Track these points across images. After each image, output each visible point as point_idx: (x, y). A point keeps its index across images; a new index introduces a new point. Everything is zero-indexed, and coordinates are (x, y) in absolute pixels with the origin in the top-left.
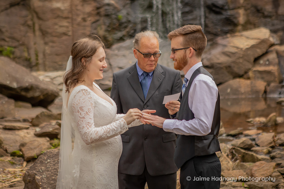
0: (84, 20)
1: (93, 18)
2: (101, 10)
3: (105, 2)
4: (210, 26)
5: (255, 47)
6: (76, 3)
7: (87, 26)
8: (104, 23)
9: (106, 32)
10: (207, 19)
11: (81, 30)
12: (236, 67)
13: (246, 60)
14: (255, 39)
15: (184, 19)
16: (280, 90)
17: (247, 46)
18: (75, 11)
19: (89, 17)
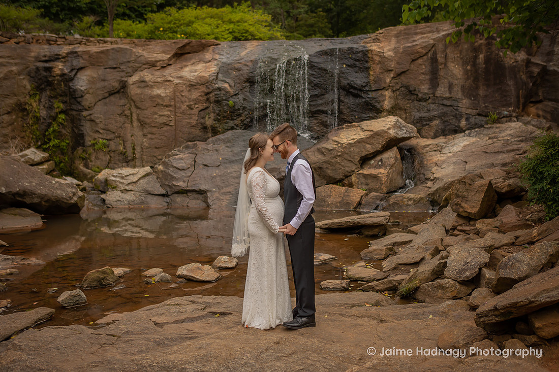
0: (190, 107)
1: (201, 104)
2: (211, 95)
3: (217, 86)
4: (345, 111)
5: (364, 142)
6: (181, 88)
7: (193, 114)
8: (214, 109)
9: (215, 121)
10: (341, 103)
11: (186, 119)
12: (330, 168)
13: (346, 159)
14: (368, 130)
15: (312, 103)
16: (378, 202)
17: (352, 140)
18: (180, 96)
19: (196, 104)
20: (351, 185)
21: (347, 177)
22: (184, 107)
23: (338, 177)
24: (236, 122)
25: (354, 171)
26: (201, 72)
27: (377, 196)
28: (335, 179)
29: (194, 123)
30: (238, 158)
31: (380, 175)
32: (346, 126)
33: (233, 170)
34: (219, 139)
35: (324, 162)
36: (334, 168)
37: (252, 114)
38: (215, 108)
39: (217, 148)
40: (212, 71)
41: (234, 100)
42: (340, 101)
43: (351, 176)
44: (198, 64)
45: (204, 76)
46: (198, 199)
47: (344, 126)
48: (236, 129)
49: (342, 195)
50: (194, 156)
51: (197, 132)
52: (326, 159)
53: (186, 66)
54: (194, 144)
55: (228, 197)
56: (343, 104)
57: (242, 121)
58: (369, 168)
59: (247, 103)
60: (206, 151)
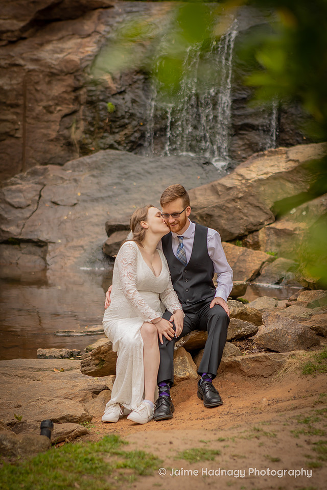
0: (48, 110)
1: (65, 106)
2: (82, 92)
3: (91, 77)
4: (287, 128)
5: (282, 177)
6: (36, 77)
7: (53, 121)
8: (84, 115)
9: (86, 133)
10: (282, 114)
11: (42, 128)
12: (226, 216)
13: (251, 204)
14: (293, 160)
15: (236, 112)
16: (284, 273)
17: (265, 174)
18: (33, 91)
19: (57, 105)
20: (256, 246)
21: (251, 232)
22: (39, 108)
23: (238, 231)
24: (118, 137)
25: (262, 224)
26: (69, 53)
27: (283, 264)
28: (232, 234)
29: (54, 135)
30: (106, 195)
31: (297, 232)
32: (269, 152)
33: (95, 212)
34: (82, 163)
35: (216, 206)
36: (231, 217)
37: (144, 125)
38: (87, 113)
39: (77, 178)
40: (87, 51)
41: (116, 101)
42: (280, 110)
43: (257, 231)
44: (70, 39)
45: (72, 61)
46: (34, 254)
47: (266, 152)
48: (117, 149)
49: (235, 260)
50: (39, 187)
51: (57, 150)
52: (221, 201)
53: (49, 42)
54: (45, 169)
55: (77, 254)
56: (286, 116)
57: (127, 137)
58: (287, 221)
59: (136, 107)
60: (60, 181)
